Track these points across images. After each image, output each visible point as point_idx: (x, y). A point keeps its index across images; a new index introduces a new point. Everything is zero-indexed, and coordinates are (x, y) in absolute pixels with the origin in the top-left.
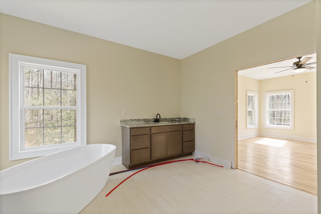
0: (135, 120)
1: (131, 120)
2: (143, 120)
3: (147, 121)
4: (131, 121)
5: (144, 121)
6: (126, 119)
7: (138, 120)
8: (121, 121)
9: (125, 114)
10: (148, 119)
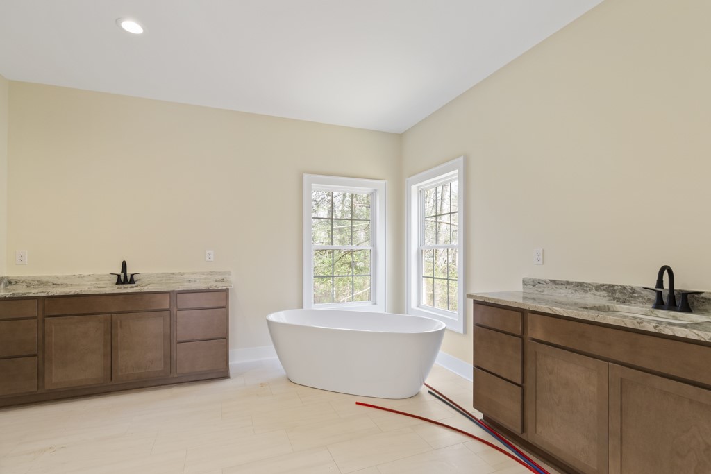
0: (568, 283)
1: (554, 282)
2: (599, 288)
3: (617, 295)
4: (554, 286)
5: (605, 293)
6: (538, 278)
7: (580, 285)
8: (525, 283)
9: (541, 262)
10: (624, 288)
